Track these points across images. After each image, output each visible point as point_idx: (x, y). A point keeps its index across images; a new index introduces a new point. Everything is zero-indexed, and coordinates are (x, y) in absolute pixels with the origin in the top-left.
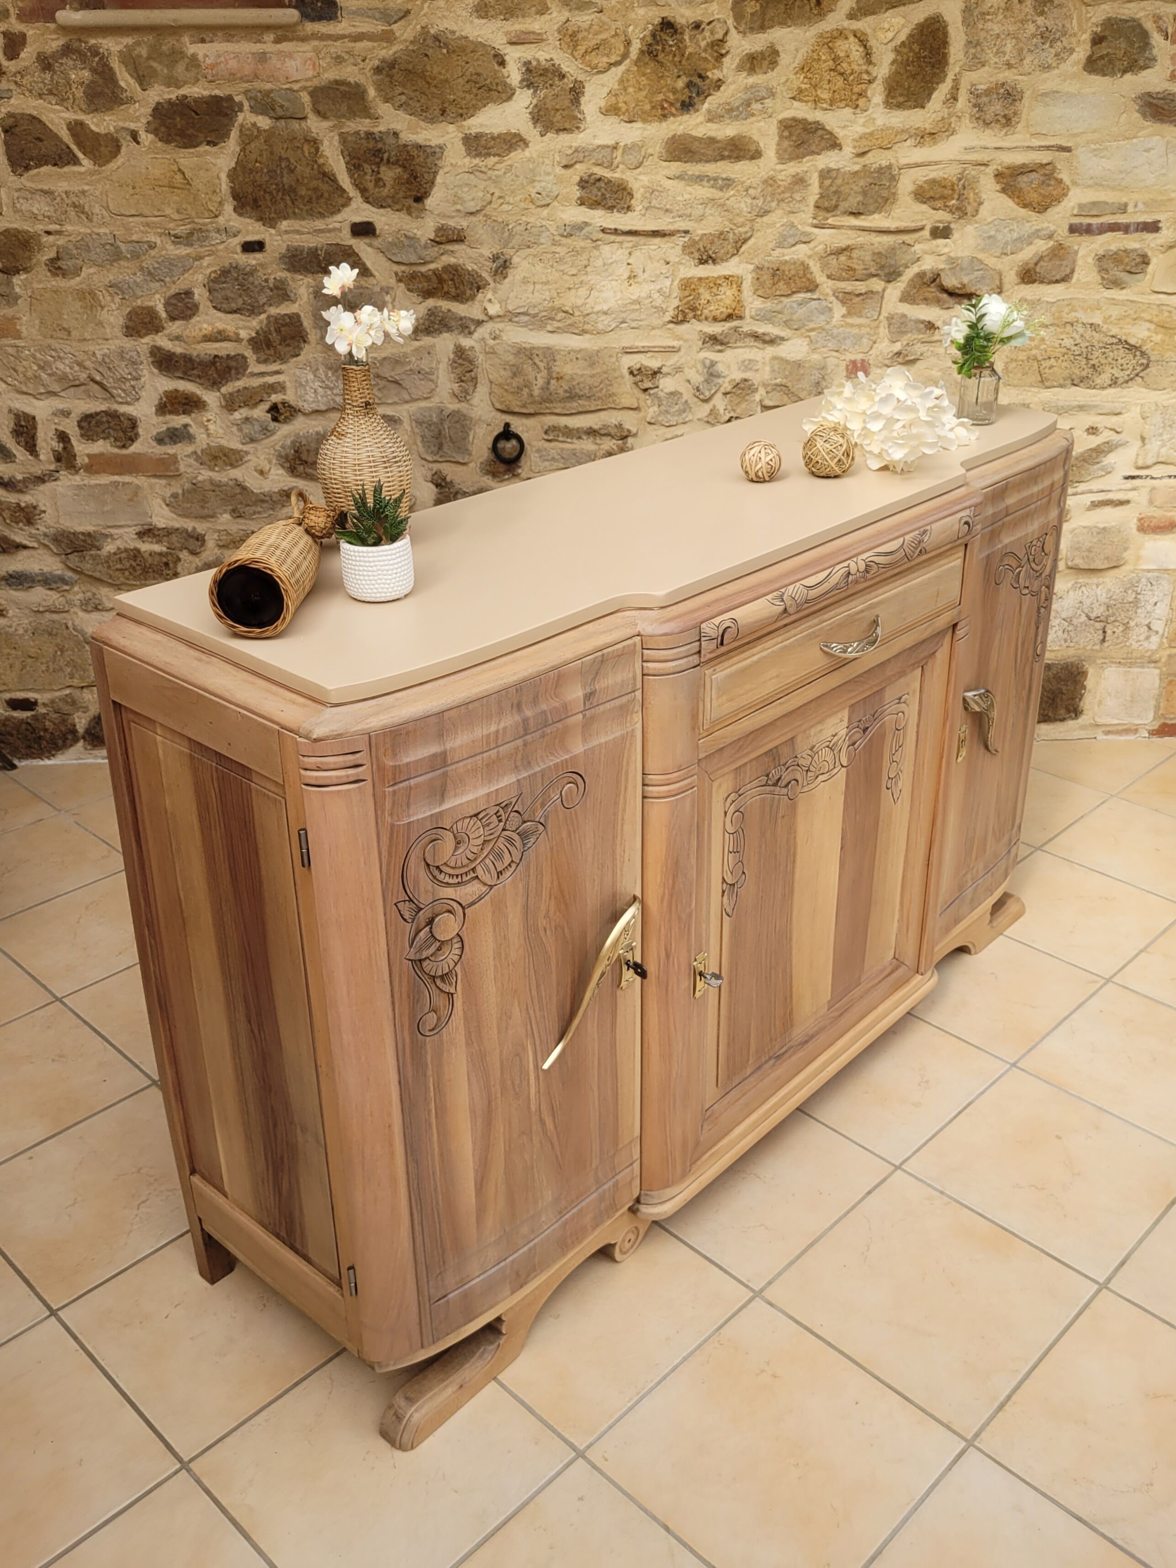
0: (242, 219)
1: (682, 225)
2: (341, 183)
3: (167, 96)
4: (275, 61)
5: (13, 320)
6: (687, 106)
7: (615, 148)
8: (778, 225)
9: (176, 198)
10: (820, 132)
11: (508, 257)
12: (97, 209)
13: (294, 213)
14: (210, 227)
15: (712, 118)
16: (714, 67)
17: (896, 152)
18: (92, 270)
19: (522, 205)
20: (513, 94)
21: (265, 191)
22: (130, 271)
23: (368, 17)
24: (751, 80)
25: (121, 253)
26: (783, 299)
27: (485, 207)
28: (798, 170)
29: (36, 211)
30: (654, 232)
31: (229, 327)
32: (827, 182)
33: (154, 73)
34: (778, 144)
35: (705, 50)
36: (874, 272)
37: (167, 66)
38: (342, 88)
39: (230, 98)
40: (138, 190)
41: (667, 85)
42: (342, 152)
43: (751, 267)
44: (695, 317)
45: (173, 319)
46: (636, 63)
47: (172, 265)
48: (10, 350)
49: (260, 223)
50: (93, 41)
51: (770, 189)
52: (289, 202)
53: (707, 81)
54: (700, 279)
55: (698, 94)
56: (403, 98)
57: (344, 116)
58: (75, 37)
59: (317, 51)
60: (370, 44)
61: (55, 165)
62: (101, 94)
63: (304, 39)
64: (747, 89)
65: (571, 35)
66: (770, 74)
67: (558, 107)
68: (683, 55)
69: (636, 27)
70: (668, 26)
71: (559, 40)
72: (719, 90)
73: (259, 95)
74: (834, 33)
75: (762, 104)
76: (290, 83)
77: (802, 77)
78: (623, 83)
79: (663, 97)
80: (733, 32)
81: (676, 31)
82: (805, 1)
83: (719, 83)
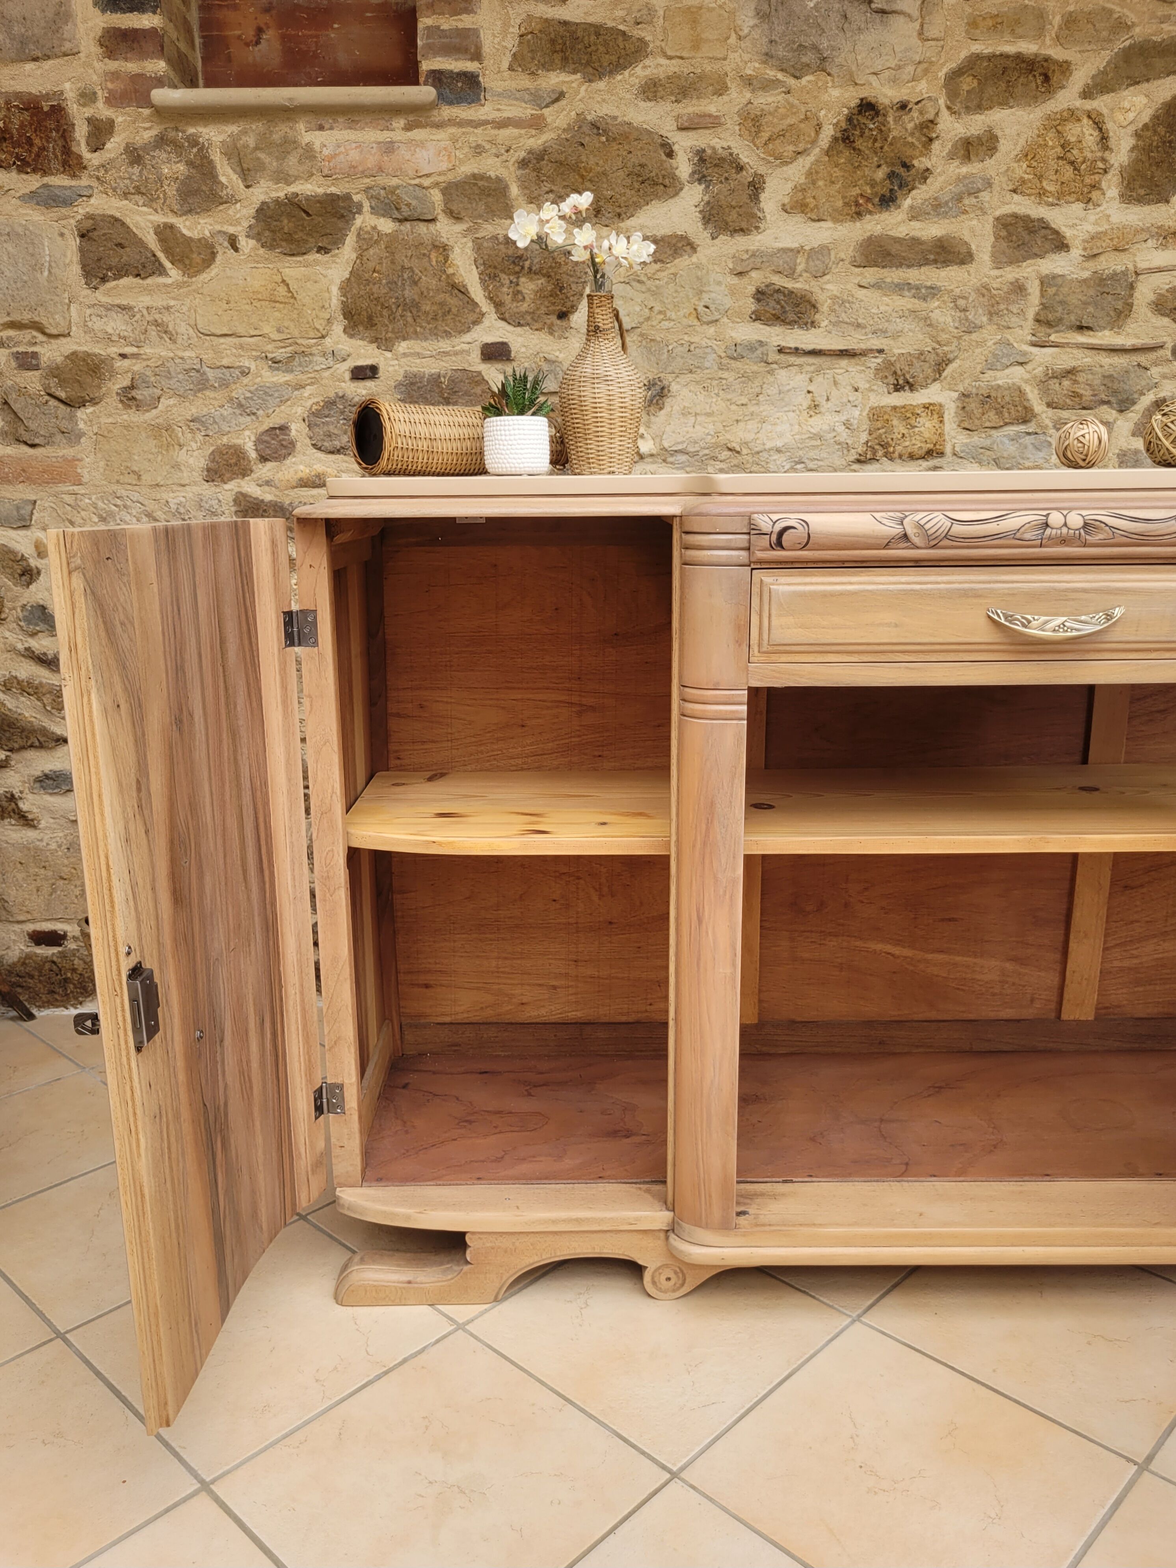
0: (353, 341)
1: (876, 343)
2: (473, 296)
3: (274, 195)
4: (403, 152)
5: (73, 461)
6: (887, 201)
7: (798, 251)
8: (990, 343)
9: (277, 314)
10: (1043, 232)
11: (666, 383)
12: (183, 328)
13: (416, 332)
14: (314, 350)
15: (915, 215)
16: (922, 154)
17: (1135, 255)
18: (172, 402)
19: (685, 321)
20: (681, 189)
21: (382, 305)
22: (216, 403)
23: (516, 99)
24: (964, 170)
25: (207, 380)
26: (994, 432)
27: (642, 323)
28: (1017, 276)
29: (110, 331)
30: (841, 351)
31: (329, 470)
32: (1051, 291)
33: (261, 167)
34: (993, 247)
35: (912, 134)
36: (1106, 399)
37: (277, 158)
38: (480, 183)
39: (347, 197)
40: (232, 305)
41: (864, 176)
42: (475, 261)
43: (955, 395)
44: (886, 455)
45: (264, 459)
46: (827, 153)
47: (265, 392)
48: (67, 498)
49: (374, 345)
50: (191, 130)
51: (981, 299)
52: (410, 319)
53: (913, 171)
54: (895, 408)
55: (901, 186)
56: (551, 196)
57: (480, 216)
58: (172, 125)
59: (454, 140)
60: (515, 132)
61: (138, 275)
62: (197, 192)
63: (439, 126)
64: (959, 179)
65: (753, 120)
66: (989, 162)
67: (733, 203)
68: (886, 140)
69: (829, 110)
70: (867, 107)
71: (739, 124)
72: (925, 182)
73: (382, 192)
74: (1065, 114)
75: (976, 197)
76: (420, 177)
77: (1025, 166)
78: (811, 175)
79: (859, 192)
80: (945, 113)
81: (877, 113)
82: (1031, 77)
83: (926, 174)
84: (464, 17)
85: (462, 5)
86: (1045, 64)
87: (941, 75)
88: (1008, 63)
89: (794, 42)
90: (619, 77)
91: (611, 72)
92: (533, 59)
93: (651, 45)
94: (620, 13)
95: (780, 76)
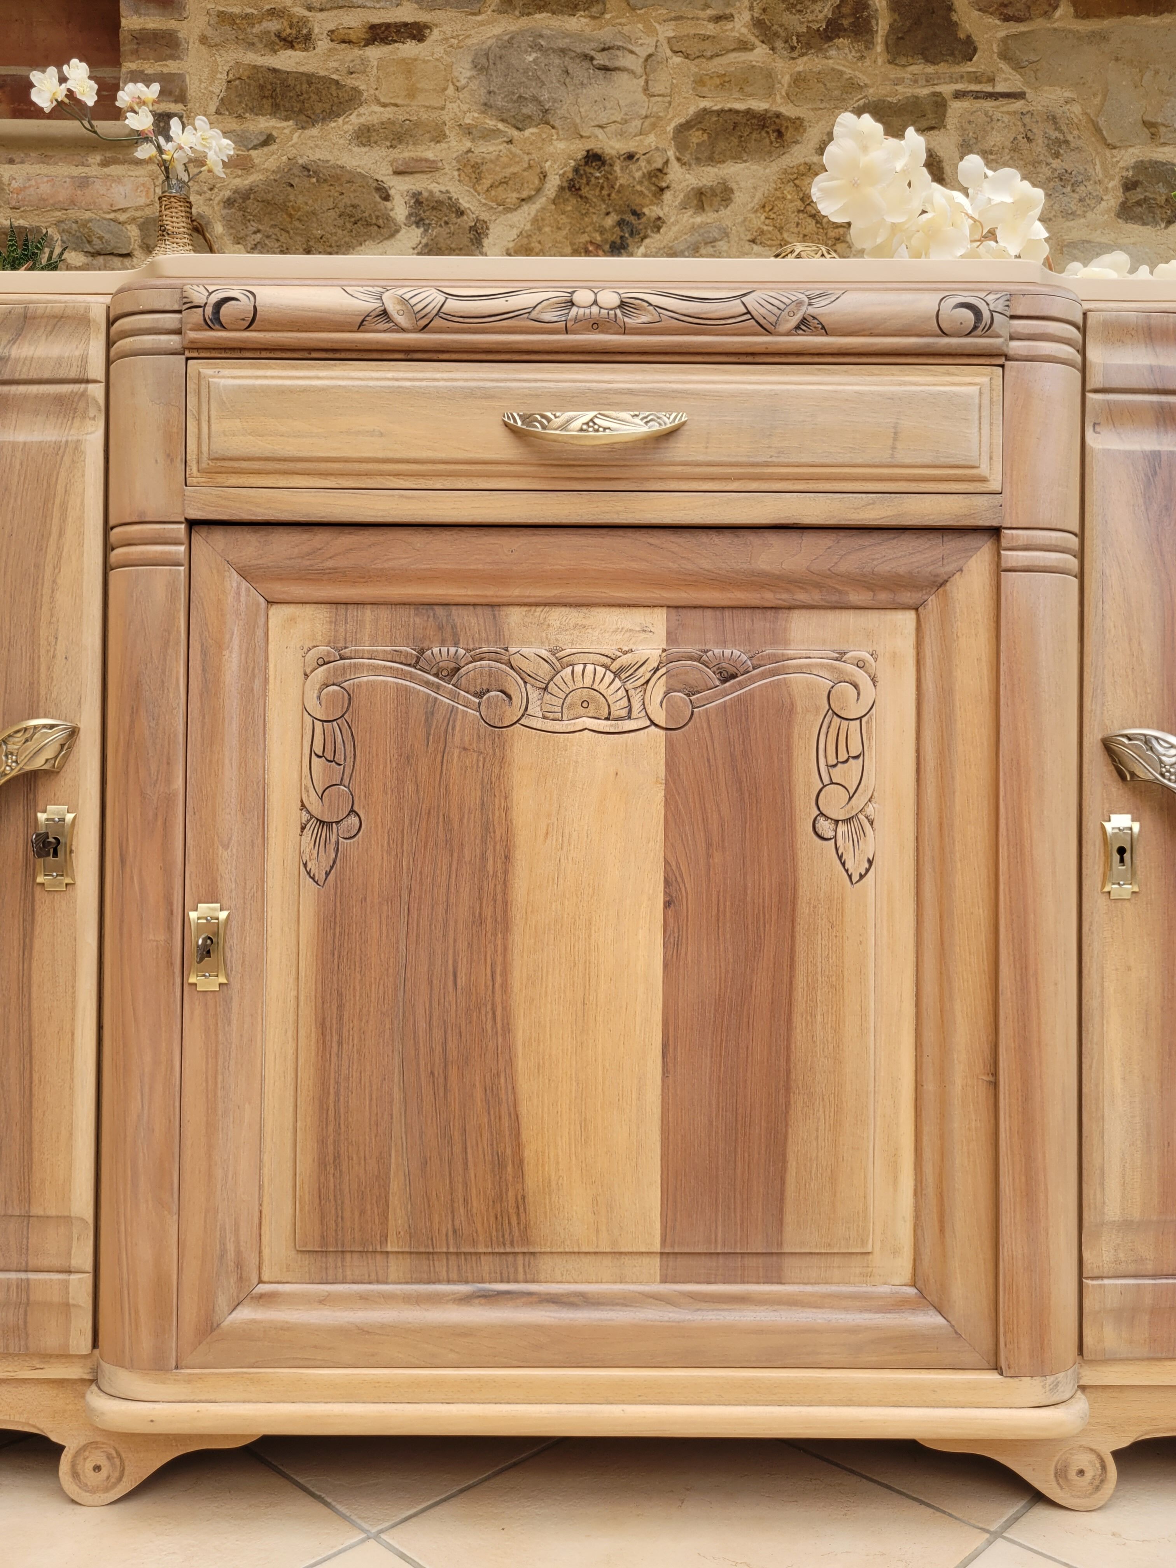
4: (98, 186)
6: (618, 248)
16: (652, 203)
20: (397, 231)
24: (698, 220)
35: (640, 183)
41: (592, 223)
46: (554, 202)
53: (644, 220)
55: (632, 234)
56: (259, 236)
64: (694, 228)
65: (473, 167)
66: (723, 212)
67: (453, 246)
68: (613, 187)
69: (555, 161)
70: (594, 158)
71: (459, 170)
72: (658, 231)
73: (74, 226)
74: (802, 168)
75: (713, 247)
76: (115, 211)
77: (763, 217)
78: (537, 222)
79: (588, 239)
80: (674, 163)
81: (604, 163)
82: (764, 134)
83: (659, 223)
84: (170, 62)
85: (168, 52)
86: (777, 121)
87: (670, 128)
88: (738, 118)
89: (513, 93)
90: (333, 124)
91: (324, 119)
92: (240, 102)
93: (365, 94)
94: (333, 64)
95: (500, 126)
